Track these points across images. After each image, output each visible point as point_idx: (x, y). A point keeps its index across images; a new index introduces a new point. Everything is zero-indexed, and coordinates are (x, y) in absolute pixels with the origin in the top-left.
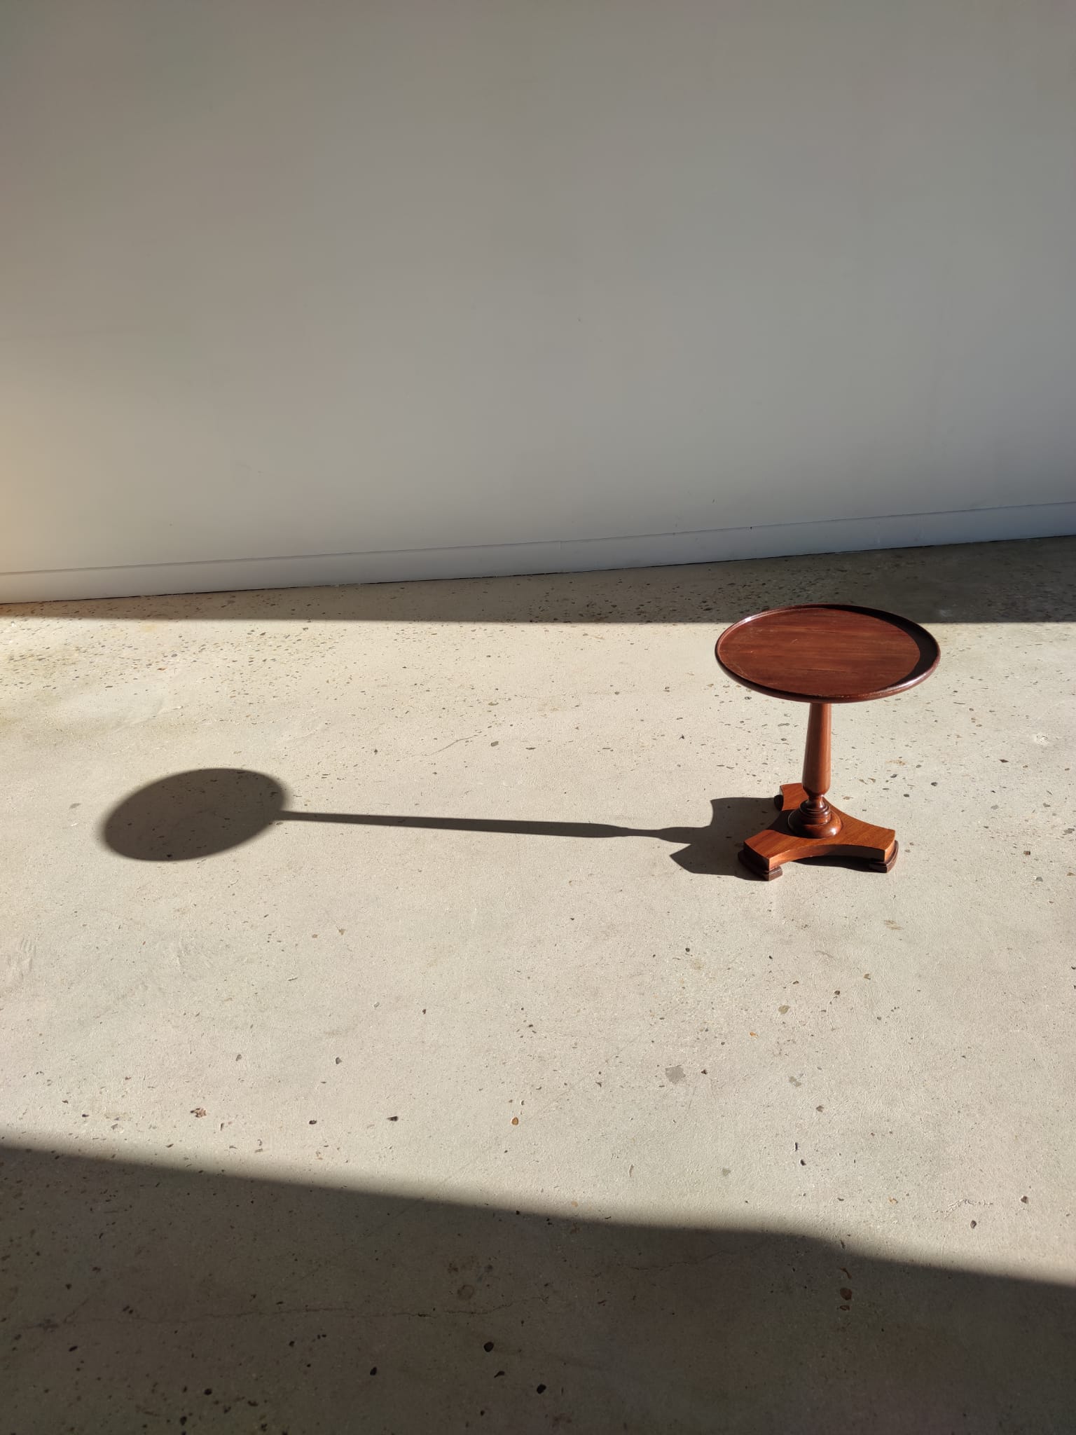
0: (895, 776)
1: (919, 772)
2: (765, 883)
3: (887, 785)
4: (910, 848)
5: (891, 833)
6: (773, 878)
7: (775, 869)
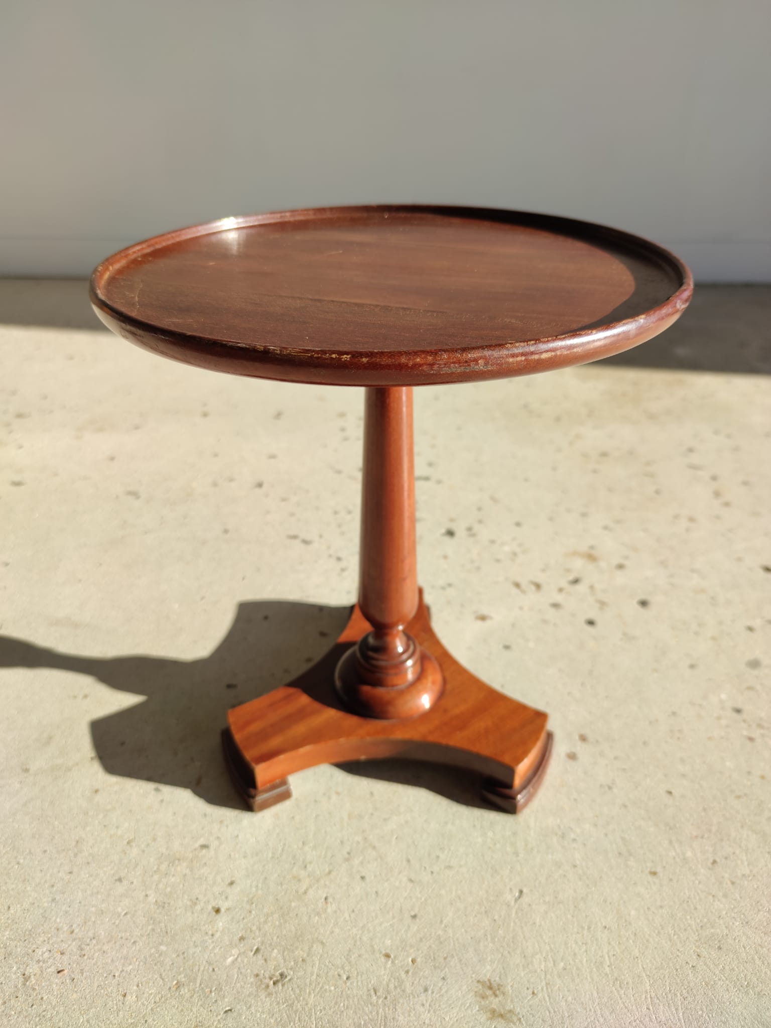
0: (576, 581)
1: (620, 578)
2: (246, 818)
3: (559, 598)
4: (580, 749)
5: (540, 717)
6: (265, 805)
7: (274, 787)
